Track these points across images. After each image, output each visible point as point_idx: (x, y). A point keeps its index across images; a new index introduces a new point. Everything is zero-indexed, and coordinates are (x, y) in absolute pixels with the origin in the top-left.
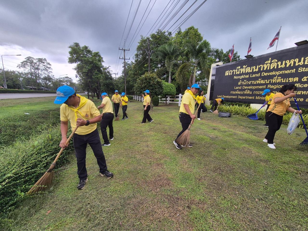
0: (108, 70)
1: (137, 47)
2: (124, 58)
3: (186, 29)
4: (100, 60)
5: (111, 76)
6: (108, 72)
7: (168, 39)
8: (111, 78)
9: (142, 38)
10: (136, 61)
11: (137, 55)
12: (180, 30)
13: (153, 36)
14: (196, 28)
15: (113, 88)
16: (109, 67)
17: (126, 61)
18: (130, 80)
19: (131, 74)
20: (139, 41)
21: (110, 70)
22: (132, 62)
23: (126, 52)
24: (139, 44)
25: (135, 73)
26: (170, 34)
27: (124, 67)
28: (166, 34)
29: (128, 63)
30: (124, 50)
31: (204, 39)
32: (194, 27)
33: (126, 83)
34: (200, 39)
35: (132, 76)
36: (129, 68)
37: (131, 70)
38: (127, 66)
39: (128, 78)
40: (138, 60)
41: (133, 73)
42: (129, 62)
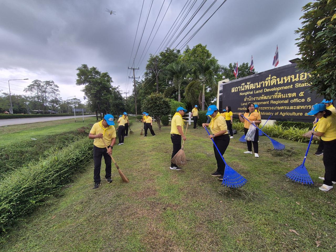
0: (117, 90)
1: (146, 66)
2: (133, 77)
3: (194, 47)
4: (109, 80)
5: (120, 95)
6: (118, 92)
7: (177, 57)
8: (121, 98)
9: (151, 57)
10: (146, 80)
11: (146, 74)
12: (188, 48)
13: (162, 54)
14: (203, 45)
15: (124, 108)
16: (119, 87)
17: (136, 79)
18: (140, 99)
19: (142, 93)
20: (149, 60)
21: (120, 90)
22: (142, 80)
23: (135, 71)
24: (148, 63)
25: (146, 92)
26: (179, 51)
27: (135, 86)
28: (175, 51)
29: (138, 81)
30: (134, 69)
31: (212, 56)
32: (201, 44)
33: (137, 102)
34: (208, 56)
35: (143, 94)
36: (139, 87)
37: (141, 89)
38: (138, 84)
39: (138, 97)
40: (147, 78)
41: (143, 91)
42: (140, 81)
